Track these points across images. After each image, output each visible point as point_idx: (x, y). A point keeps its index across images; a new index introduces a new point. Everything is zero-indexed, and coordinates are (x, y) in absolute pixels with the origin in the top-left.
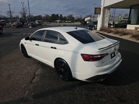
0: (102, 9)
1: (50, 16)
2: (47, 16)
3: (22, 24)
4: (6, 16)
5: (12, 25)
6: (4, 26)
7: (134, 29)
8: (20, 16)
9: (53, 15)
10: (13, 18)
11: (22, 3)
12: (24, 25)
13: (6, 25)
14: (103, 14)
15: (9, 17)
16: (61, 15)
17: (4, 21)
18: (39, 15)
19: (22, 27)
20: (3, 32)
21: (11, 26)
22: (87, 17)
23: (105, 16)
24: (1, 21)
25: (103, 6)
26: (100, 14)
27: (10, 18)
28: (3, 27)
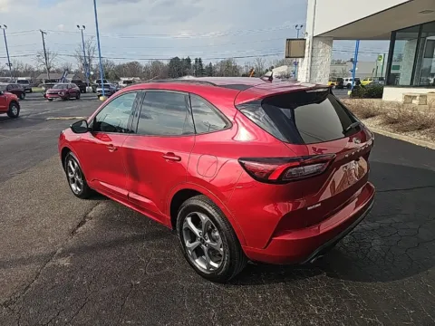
0: (307, 42)
1: (166, 63)
2: (157, 65)
3: (77, 88)
4: (34, 66)
5: (47, 92)
6: (27, 95)
7: (401, 100)
8: (76, 66)
9: (175, 61)
10: (53, 72)
11: (81, 28)
12: (85, 92)
13: (31, 92)
14: (312, 56)
15: (42, 69)
16: (199, 61)
17: (26, 82)
18: (131, 61)
19: (78, 98)
20: (20, 114)
21: (45, 96)
22: (277, 67)
23: (319, 62)
24: (19, 81)
25: (310, 34)
26: (303, 57)
27: (45, 72)
28: (22, 99)
